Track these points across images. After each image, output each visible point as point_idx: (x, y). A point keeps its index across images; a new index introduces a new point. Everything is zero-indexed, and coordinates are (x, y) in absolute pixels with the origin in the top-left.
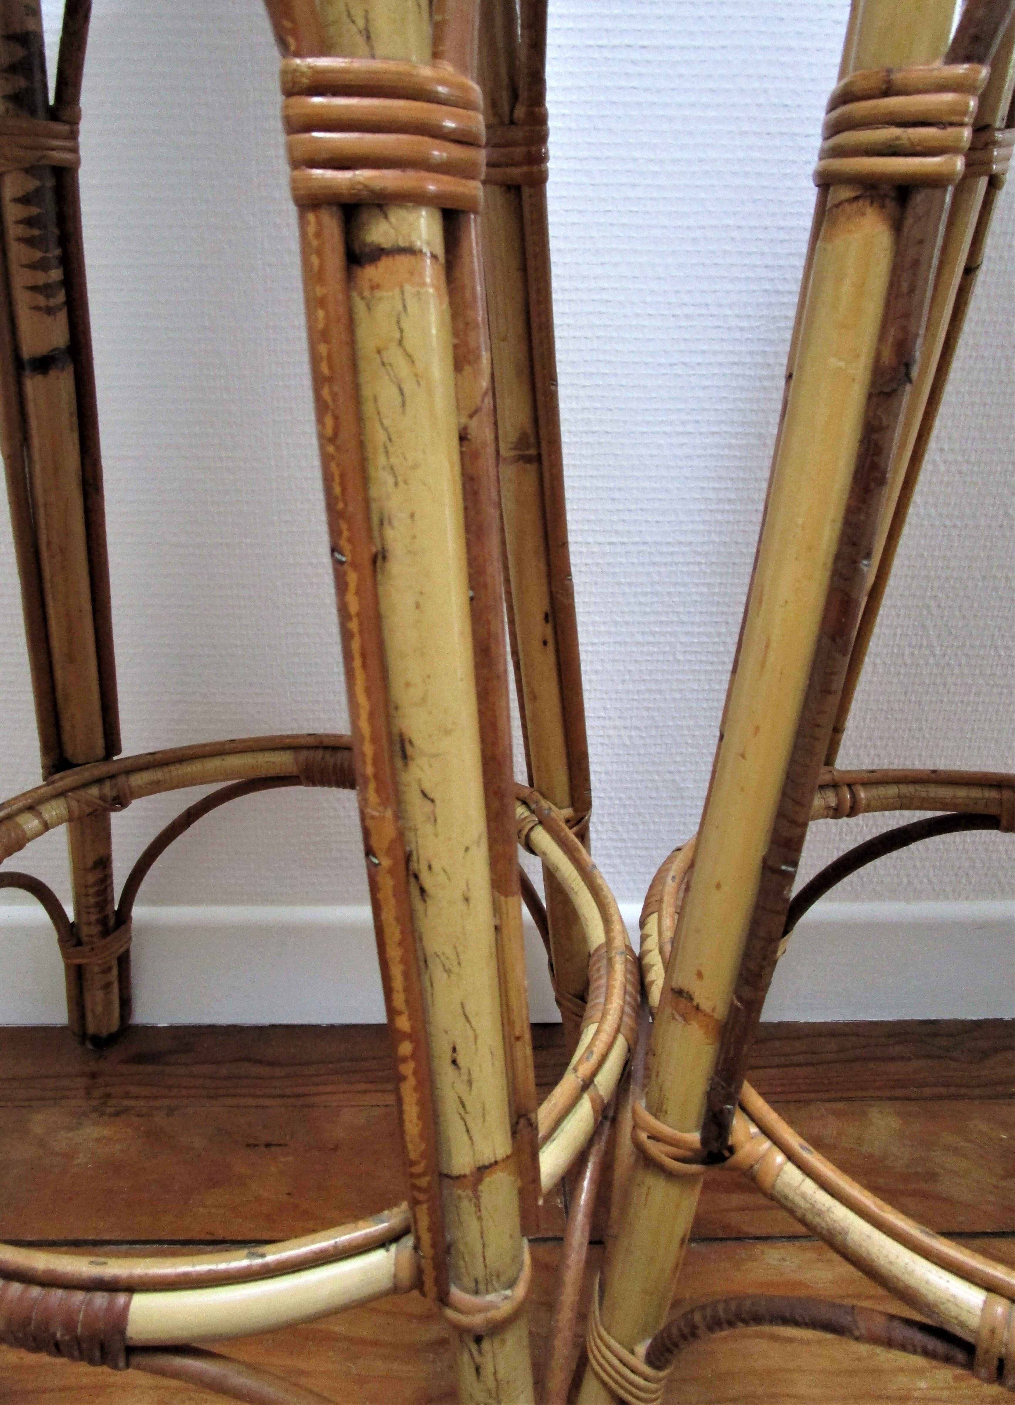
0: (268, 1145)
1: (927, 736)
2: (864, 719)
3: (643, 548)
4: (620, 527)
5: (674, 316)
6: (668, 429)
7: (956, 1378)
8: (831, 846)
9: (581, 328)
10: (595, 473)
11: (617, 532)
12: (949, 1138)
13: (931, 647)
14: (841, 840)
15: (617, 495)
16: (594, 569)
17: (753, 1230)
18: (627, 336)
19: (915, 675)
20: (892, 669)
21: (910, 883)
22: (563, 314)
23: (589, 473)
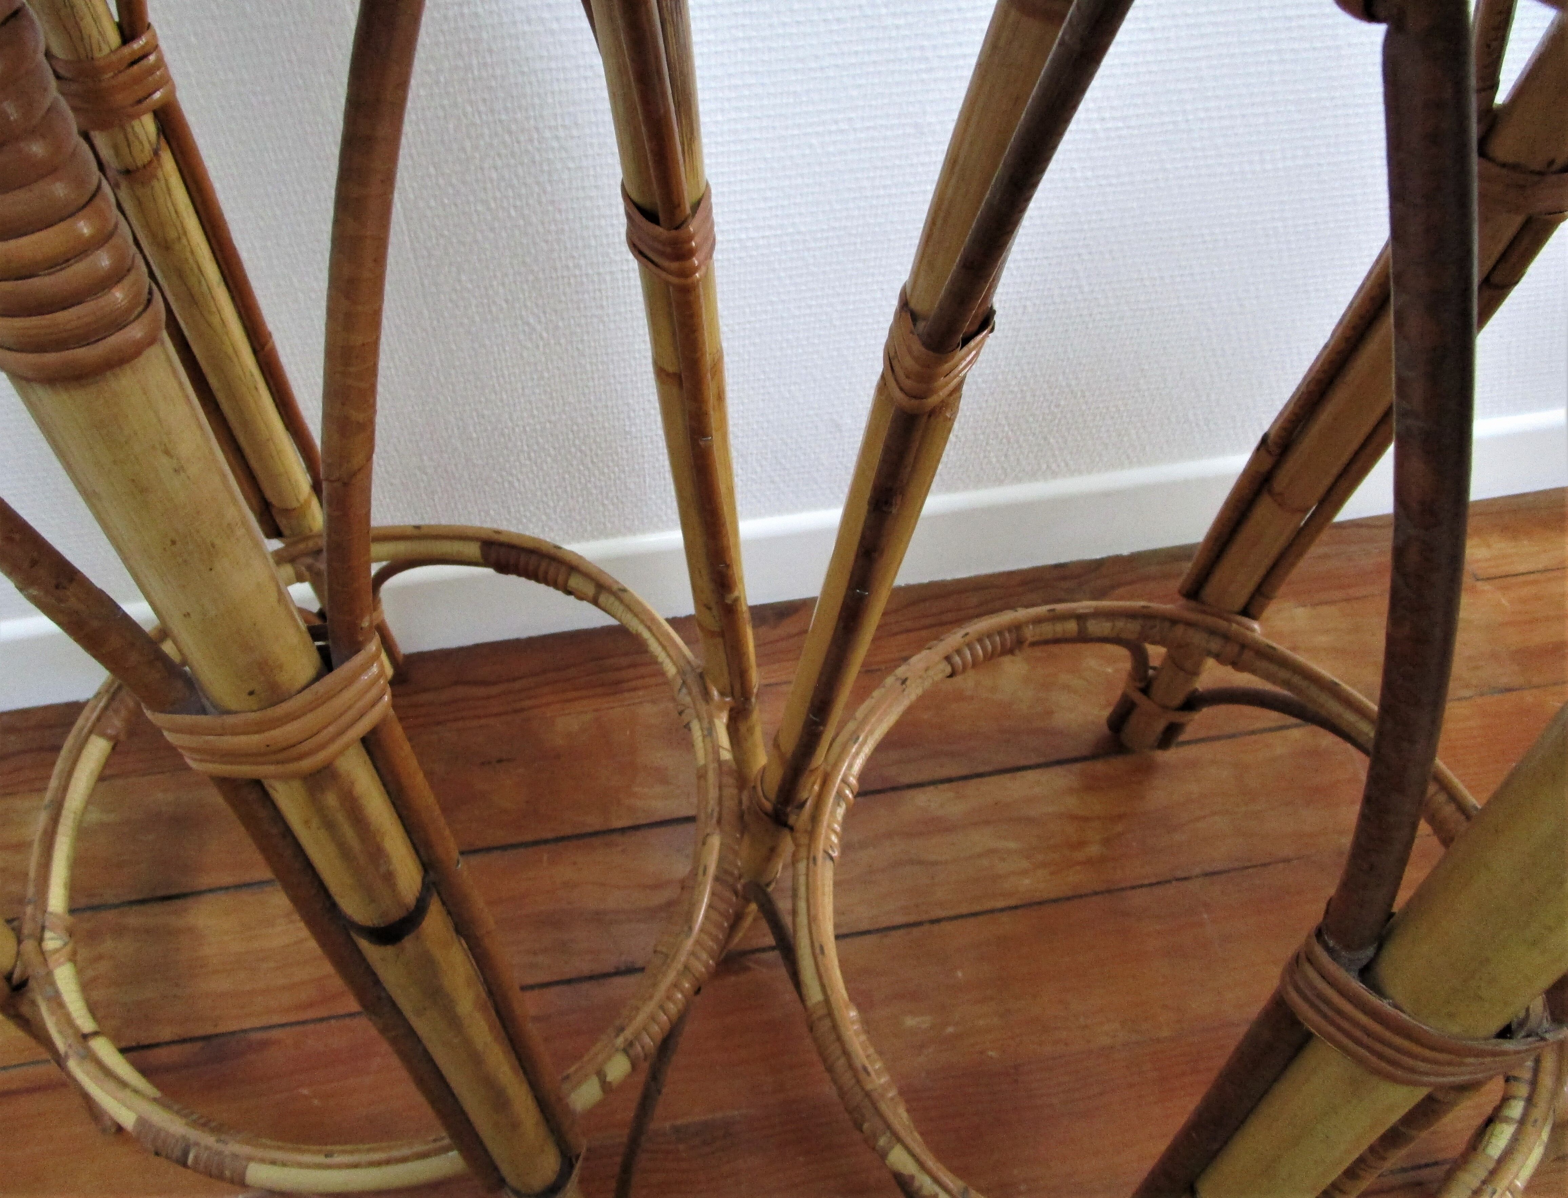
0: (500, 761)
1: (1071, 357)
2: (1013, 350)
3: (797, 237)
4: (773, 222)
5: (825, 20)
6: (820, 129)
7: (1052, 873)
8: (978, 450)
9: (723, 42)
10: (745, 177)
11: (770, 227)
12: (1064, 678)
13: (1080, 287)
14: (987, 444)
15: (769, 194)
16: (748, 260)
17: (905, 780)
18: (774, 45)
19: (1063, 310)
20: (1042, 308)
21: (1048, 467)
22: (702, 31)
23: (739, 177)
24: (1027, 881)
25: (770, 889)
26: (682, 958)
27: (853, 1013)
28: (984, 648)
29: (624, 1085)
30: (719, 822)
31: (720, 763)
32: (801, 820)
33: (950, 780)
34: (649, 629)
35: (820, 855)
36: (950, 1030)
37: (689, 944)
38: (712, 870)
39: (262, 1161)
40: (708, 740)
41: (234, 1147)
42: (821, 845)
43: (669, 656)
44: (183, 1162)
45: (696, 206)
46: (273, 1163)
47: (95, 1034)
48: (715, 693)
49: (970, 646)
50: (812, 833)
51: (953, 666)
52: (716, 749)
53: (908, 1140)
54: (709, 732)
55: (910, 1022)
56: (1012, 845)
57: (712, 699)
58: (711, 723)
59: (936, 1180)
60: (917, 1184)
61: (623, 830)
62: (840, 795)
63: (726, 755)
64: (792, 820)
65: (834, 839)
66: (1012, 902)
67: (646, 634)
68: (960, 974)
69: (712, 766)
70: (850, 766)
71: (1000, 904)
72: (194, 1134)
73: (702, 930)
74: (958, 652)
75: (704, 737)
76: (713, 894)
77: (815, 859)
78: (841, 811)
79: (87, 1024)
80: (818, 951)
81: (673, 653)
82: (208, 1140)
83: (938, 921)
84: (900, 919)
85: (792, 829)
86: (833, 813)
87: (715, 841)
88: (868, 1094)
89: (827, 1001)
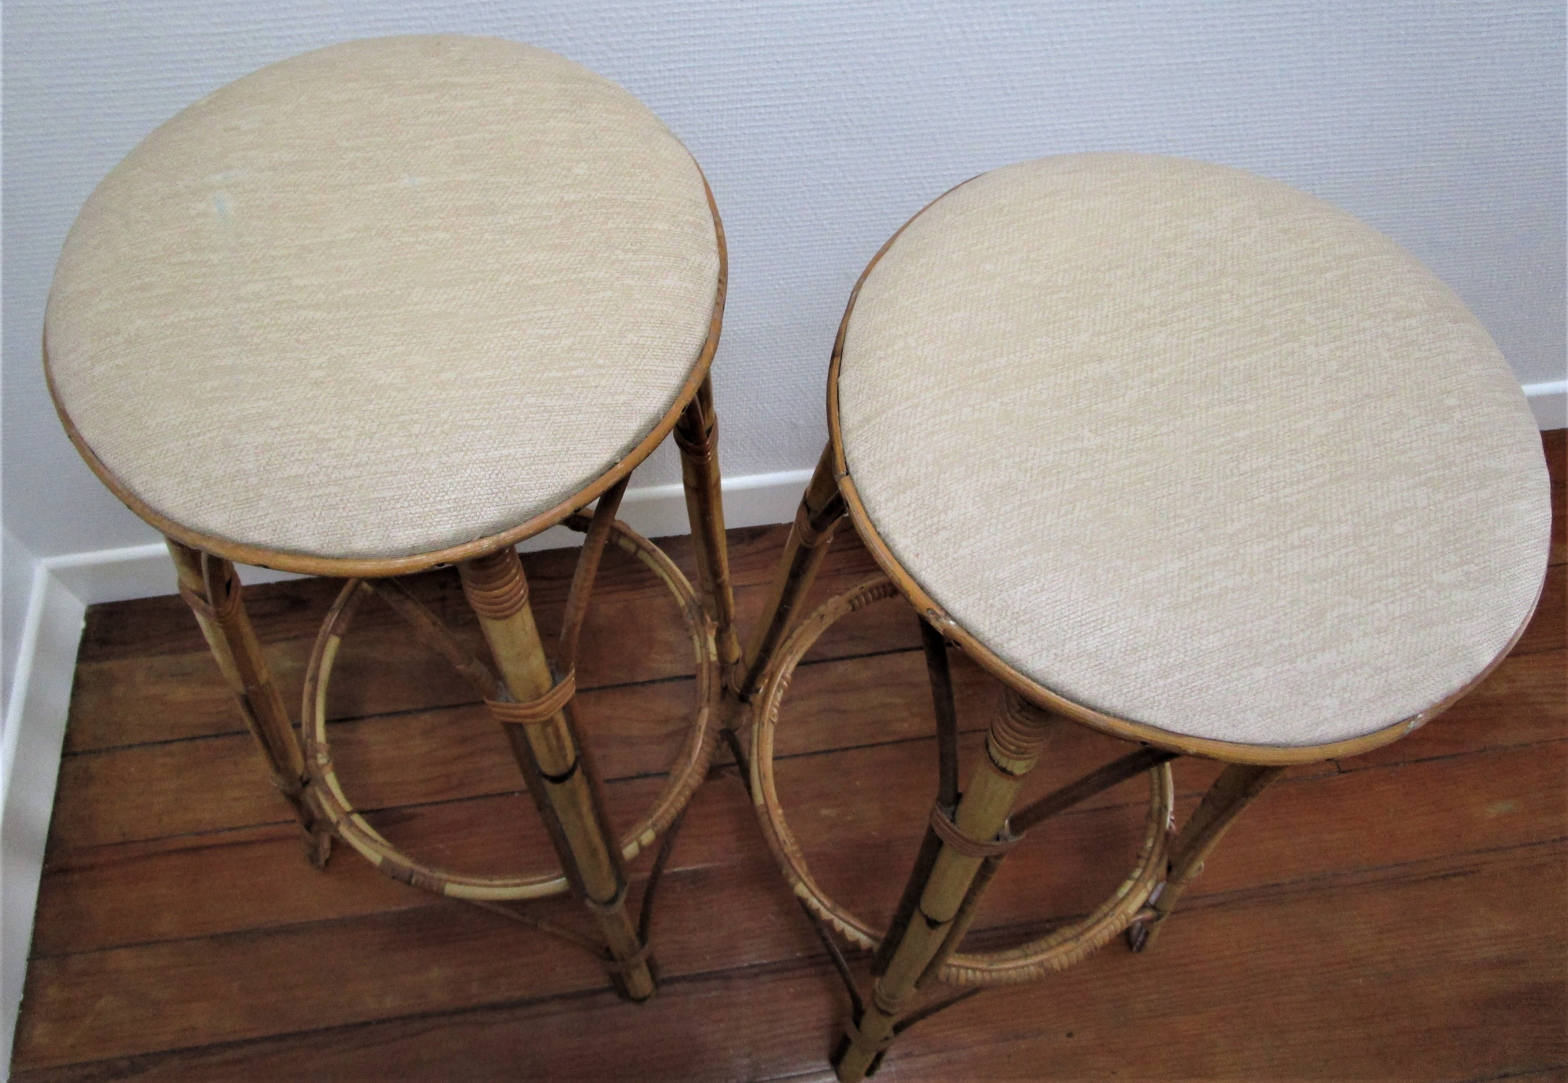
24: (906, 725)
25: (736, 733)
26: (685, 776)
27: (780, 811)
28: (873, 595)
29: (651, 846)
30: (708, 700)
31: (710, 663)
32: (756, 699)
33: (862, 656)
34: (669, 576)
35: (766, 721)
36: (849, 818)
37: (688, 770)
38: (703, 728)
39: (454, 882)
40: (704, 650)
41: (440, 874)
42: (767, 715)
43: (681, 594)
44: (409, 882)
45: (709, 431)
46: (461, 883)
47: (352, 812)
48: (709, 619)
49: (864, 594)
50: (762, 708)
51: (853, 607)
52: (708, 654)
53: (806, 879)
54: (704, 645)
55: (825, 812)
56: (897, 700)
57: (706, 622)
58: (706, 639)
59: (820, 901)
60: (809, 903)
61: (643, 684)
62: (780, 685)
63: (714, 658)
64: (751, 699)
65: (775, 711)
66: (896, 738)
67: (667, 578)
68: (858, 783)
69: (705, 666)
70: (787, 668)
71: (889, 739)
72: (417, 868)
73: (696, 763)
74: (857, 597)
75: (701, 647)
76: (703, 741)
77: (763, 724)
78: (780, 695)
79: (347, 807)
80: (762, 777)
81: (684, 592)
82: (425, 871)
83: (847, 749)
84: (822, 747)
85: (751, 704)
86: (775, 696)
87: (706, 712)
88: (786, 855)
89: (766, 805)
